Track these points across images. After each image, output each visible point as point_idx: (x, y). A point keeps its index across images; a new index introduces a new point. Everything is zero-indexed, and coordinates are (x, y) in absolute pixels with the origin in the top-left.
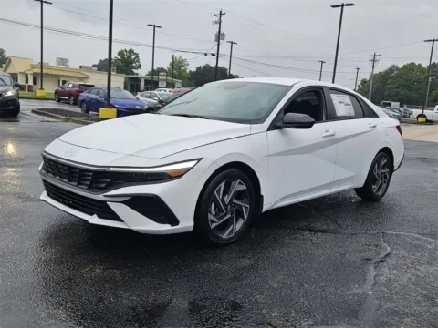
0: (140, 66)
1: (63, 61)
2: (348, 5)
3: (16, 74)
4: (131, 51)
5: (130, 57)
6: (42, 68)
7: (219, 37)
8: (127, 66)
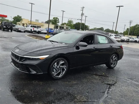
0: (59, 22)
1: (37, 20)
2: (121, 6)
3: (24, 24)
4: (57, 18)
5: (56, 20)
6: (31, 22)
7: (82, 14)
8: (55, 22)
